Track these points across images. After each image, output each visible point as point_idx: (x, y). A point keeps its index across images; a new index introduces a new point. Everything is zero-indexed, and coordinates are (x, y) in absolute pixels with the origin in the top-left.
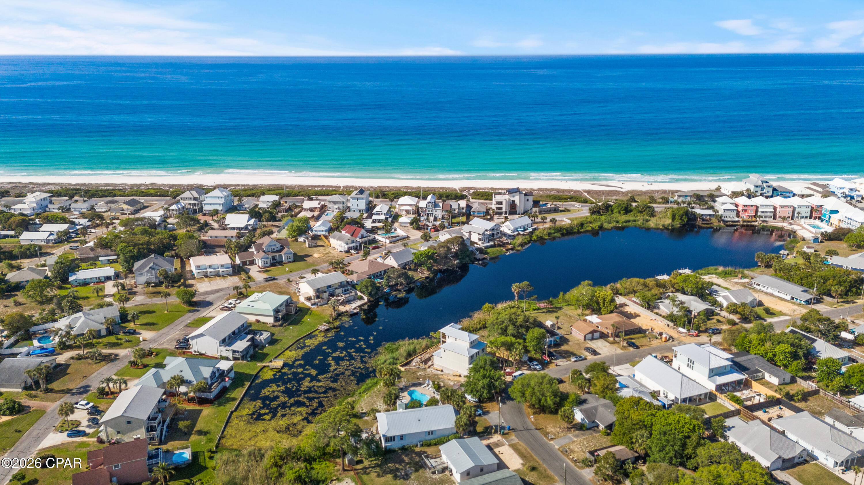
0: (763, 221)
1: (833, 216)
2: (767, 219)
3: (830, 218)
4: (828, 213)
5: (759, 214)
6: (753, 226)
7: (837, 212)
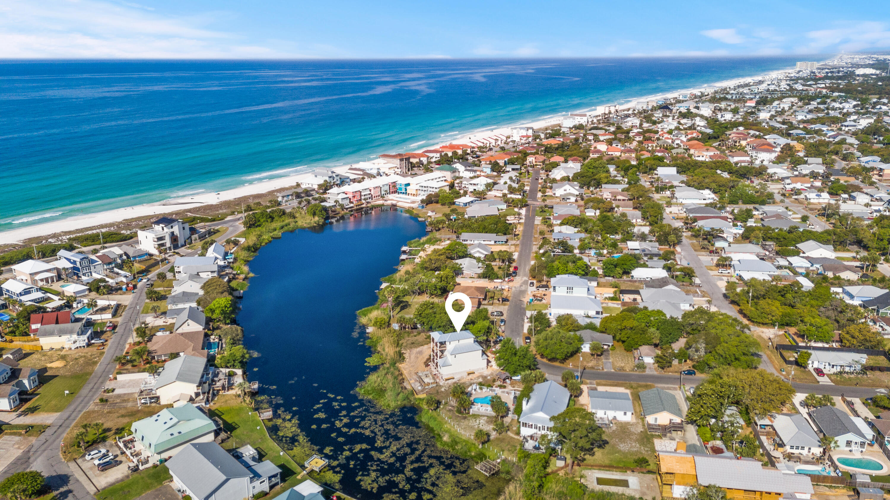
0: (368, 203)
1: (408, 188)
2: (369, 200)
3: (406, 190)
4: (403, 187)
5: (363, 197)
6: (362, 208)
7: (408, 185)
